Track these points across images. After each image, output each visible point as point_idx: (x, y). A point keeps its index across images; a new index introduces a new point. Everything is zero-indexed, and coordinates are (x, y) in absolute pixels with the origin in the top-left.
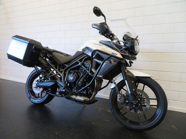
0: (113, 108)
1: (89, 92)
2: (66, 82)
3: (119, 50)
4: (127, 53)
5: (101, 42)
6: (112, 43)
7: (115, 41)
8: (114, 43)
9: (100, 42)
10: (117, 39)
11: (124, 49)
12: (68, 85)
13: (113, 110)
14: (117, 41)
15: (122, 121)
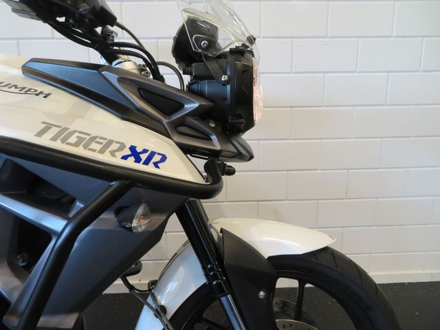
3: (165, 121)
4: (214, 137)
5: (36, 66)
6: (113, 78)
7: (129, 65)
8: (125, 78)
9: (28, 70)
10: (141, 48)
11: (193, 113)
14: (141, 62)
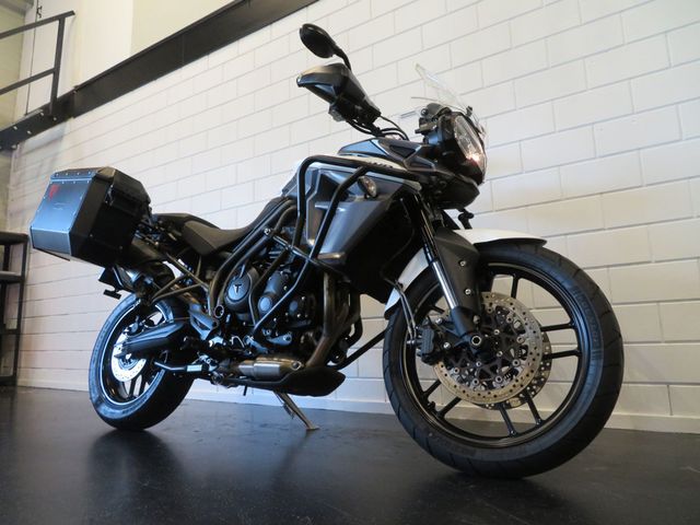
0: (394, 389)
1: (303, 338)
2: (220, 309)
12: (228, 320)
13: (398, 397)
15: (434, 437)
